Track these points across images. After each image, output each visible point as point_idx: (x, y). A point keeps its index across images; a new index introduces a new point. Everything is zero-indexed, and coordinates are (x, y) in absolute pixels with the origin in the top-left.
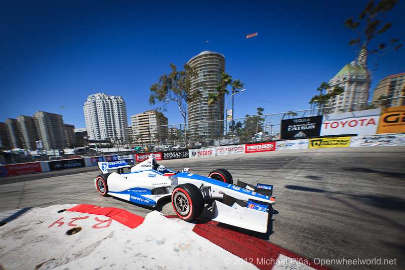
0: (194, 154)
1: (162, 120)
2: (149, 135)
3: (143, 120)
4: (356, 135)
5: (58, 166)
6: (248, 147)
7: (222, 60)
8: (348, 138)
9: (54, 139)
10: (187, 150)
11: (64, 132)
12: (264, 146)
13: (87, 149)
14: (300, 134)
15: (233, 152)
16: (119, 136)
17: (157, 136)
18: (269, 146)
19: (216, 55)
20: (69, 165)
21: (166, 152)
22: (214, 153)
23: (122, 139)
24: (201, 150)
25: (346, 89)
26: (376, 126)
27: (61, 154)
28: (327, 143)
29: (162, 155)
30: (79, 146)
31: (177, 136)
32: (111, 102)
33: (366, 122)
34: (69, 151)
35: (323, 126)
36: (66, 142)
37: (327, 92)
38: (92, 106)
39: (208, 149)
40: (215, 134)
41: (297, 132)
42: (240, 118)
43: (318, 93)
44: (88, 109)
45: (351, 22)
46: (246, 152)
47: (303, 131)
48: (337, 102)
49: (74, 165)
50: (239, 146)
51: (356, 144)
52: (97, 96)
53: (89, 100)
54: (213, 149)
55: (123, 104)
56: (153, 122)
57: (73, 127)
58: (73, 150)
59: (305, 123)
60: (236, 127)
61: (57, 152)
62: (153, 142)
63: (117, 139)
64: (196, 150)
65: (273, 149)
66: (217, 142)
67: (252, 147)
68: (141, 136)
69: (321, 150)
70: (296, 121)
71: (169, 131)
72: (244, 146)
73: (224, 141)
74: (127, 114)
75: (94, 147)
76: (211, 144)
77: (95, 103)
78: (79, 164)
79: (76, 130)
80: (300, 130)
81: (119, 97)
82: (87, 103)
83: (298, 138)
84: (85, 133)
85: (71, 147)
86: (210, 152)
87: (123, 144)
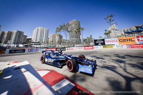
1: (61, 37)
3: (54, 36)
4: (114, 45)
5: (13, 51)
9: (17, 40)
10: (65, 48)
11: (22, 38)
12: (90, 47)
13: (29, 45)
14: (100, 44)
15: (80, 49)
16: (44, 41)
17: (58, 42)
24: (70, 48)
27: (17, 46)
29: (56, 49)
30: (26, 44)
34: (21, 46)
36: (21, 41)
38: (37, 30)
39: (72, 48)
41: (99, 43)
44: (35, 31)
49: (20, 51)
50: (82, 47)
53: (36, 28)
54: (74, 48)
55: (48, 31)
56: (57, 38)
57: (27, 36)
58: (23, 45)
64: (68, 48)
66: (76, 46)
68: (52, 41)
71: (63, 40)
73: (78, 45)
75: (32, 44)
76: (74, 46)
79: (27, 38)
83: (99, 45)
84: (31, 39)
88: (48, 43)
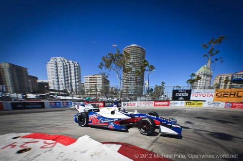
0: (125, 105)
1: (106, 81)
2: (97, 91)
3: (93, 80)
4: (205, 101)
5: (20, 106)
6: (156, 103)
7: (144, 51)
8: (202, 102)
9: (18, 86)
10: (120, 102)
11: (28, 82)
12: (164, 103)
13: (48, 96)
14: (181, 98)
15: (147, 105)
16: (74, 89)
17: (102, 92)
18: (166, 103)
19: (141, 48)
20: (30, 106)
21: (107, 102)
22: (136, 105)
23: (76, 91)
24: (129, 102)
25: (202, 78)
26: (213, 97)
27: (23, 98)
28: (193, 104)
29: (104, 104)
30: (41, 93)
31: (115, 93)
32: (69, 64)
33: (209, 95)
34: (31, 96)
35: (192, 95)
36: (29, 88)
37: (194, 78)
38: (54, 66)
39: (133, 102)
40: (138, 94)
42: (153, 86)
43: (190, 78)
44: (50, 67)
45: (205, 46)
46: (155, 106)
47: (183, 97)
48: (199, 84)
49: (35, 106)
50: (151, 102)
51: (205, 105)
52: (59, 59)
53: (51, 60)
54: (136, 102)
55: (79, 68)
56: (99, 82)
57: (37, 78)
58: (35, 95)
59: (184, 93)
60: (150, 91)
61: (20, 96)
62: (99, 95)
63: (72, 91)
64: (126, 103)
65: (168, 105)
66: (138, 99)
67: (158, 103)
68: (91, 90)
69: (191, 107)
70: (180, 91)
71: (110, 89)
72: (153, 102)
73: (143, 98)
74: (81, 74)
75: (54, 94)
76: (135, 100)
77: (56, 63)
78: (40, 106)
79: (39, 81)
80: (181, 96)
81: (76, 62)
82: (50, 62)
83: (180, 100)
84: (47, 84)
85: (33, 93)
86: (135, 104)
87: (77, 94)
88: (82, 92)
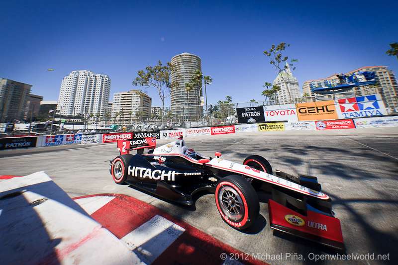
0: (165, 135)
1: (146, 100)
2: (131, 113)
3: (126, 99)
4: (287, 122)
6: (213, 130)
8: (283, 123)
10: (158, 131)
12: (226, 129)
13: (49, 125)
14: (251, 120)
15: (201, 134)
16: (95, 112)
18: (230, 129)
20: (12, 145)
21: (137, 133)
22: (184, 134)
23: (98, 115)
24: (172, 131)
28: (271, 127)
29: (133, 136)
30: (39, 121)
32: (96, 79)
33: (289, 113)
34: (21, 126)
35: (265, 114)
36: (23, 114)
38: (73, 81)
39: (179, 130)
41: (249, 118)
44: (67, 84)
46: (212, 134)
47: (254, 117)
50: (206, 128)
51: (287, 128)
52: (82, 72)
53: (71, 74)
54: (183, 130)
56: (136, 103)
57: (40, 98)
58: (28, 125)
59: (253, 111)
63: (92, 116)
64: (168, 132)
65: (234, 131)
66: (188, 125)
67: (217, 130)
71: (153, 110)
72: (210, 128)
77: (77, 78)
80: (251, 117)
82: (69, 77)
83: (251, 123)
84: (54, 106)
88: (108, 117)
